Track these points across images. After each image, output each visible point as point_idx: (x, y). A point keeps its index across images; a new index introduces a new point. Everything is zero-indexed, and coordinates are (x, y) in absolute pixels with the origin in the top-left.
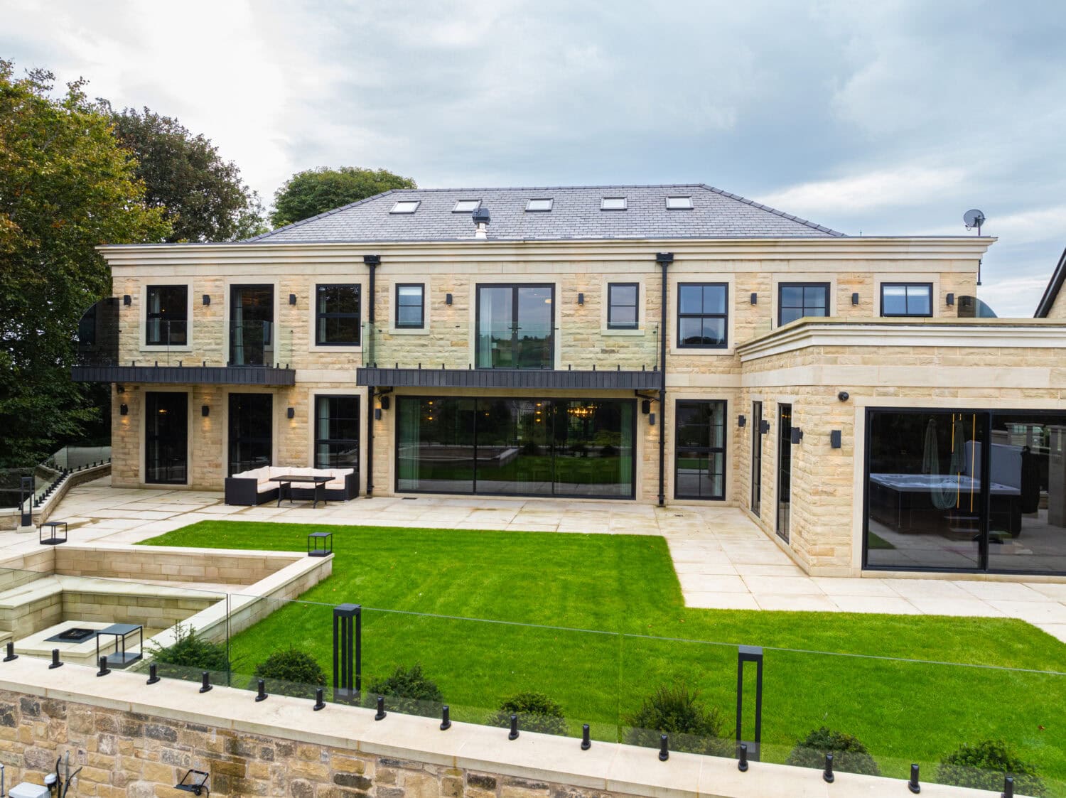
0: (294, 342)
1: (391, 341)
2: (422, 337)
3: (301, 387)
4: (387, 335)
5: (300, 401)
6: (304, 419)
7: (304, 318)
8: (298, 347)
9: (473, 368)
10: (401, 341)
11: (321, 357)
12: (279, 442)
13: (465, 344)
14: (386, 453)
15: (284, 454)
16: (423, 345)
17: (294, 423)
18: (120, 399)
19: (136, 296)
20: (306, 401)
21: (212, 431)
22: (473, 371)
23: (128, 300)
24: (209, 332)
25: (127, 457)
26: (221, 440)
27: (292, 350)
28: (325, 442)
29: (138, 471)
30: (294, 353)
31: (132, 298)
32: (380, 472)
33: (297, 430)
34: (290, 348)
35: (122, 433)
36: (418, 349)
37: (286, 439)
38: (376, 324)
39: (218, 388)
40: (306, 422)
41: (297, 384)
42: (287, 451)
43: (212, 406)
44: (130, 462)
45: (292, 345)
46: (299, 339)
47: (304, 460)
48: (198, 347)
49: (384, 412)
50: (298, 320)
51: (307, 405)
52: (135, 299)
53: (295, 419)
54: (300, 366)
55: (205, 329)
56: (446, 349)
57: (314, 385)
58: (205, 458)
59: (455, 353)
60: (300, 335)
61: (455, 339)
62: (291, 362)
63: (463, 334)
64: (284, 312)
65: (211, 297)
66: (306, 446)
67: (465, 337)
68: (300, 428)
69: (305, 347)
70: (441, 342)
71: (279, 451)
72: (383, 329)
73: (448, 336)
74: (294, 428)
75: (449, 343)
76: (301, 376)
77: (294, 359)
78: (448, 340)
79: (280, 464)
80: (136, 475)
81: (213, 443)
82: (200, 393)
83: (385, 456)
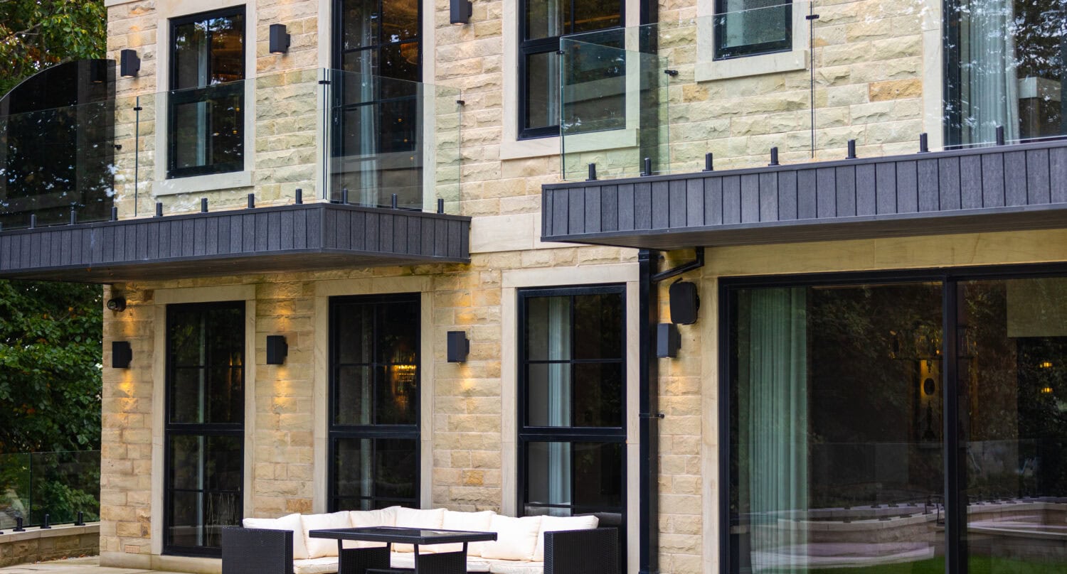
0: (469, 133)
1: (705, 104)
2: (787, 80)
3: (483, 268)
4: (693, 87)
5: (483, 311)
6: (492, 364)
7: (490, 61)
8: (477, 147)
9: (937, 145)
10: (729, 98)
11: (531, 173)
12: (434, 437)
13: (911, 89)
14: (694, 468)
15: (448, 472)
16: (790, 106)
17: (469, 378)
18: (118, 326)
19: (148, 49)
20: (496, 310)
21: (293, 408)
22: (937, 158)
23: (131, 62)
24: (287, 128)
25: (129, 483)
26: (312, 433)
27: (462, 160)
28: (558, 435)
29: (148, 519)
30: (468, 168)
31: (141, 57)
32: (678, 531)
33: (477, 400)
34: (455, 153)
35: (120, 418)
36: (777, 120)
37: (455, 427)
38: (663, 53)
39: (306, 284)
40: (496, 374)
41: (475, 261)
42: (454, 464)
43: (295, 334)
44: (134, 497)
45: (463, 143)
46: (481, 123)
47: (493, 491)
48: (267, 172)
49: (686, 331)
50: (479, 68)
51: (497, 320)
52: (148, 57)
53: (472, 364)
54: (481, 205)
55: (281, 120)
56: (857, 110)
57: (513, 260)
58: (281, 486)
59: (883, 123)
60: (482, 113)
61: (880, 75)
62: (461, 196)
63: (902, 54)
64: (446, 48)
65: (292, 30)
66: (494, 447)
67: (908, 63)
68: (482, 394)
69: (490, 148)
70: (841, 90)
71: (436, 463)
72: (681, 69)
73: (860, 65)
74: (468, 394)
75: (862, 89)
76: (482, 236)
77: (469, 185)
78: (860, 81)
79: (437, 503)
80: (145, 533)
81: (295, 442)
82: (270, 301)
83: (692, 478)
